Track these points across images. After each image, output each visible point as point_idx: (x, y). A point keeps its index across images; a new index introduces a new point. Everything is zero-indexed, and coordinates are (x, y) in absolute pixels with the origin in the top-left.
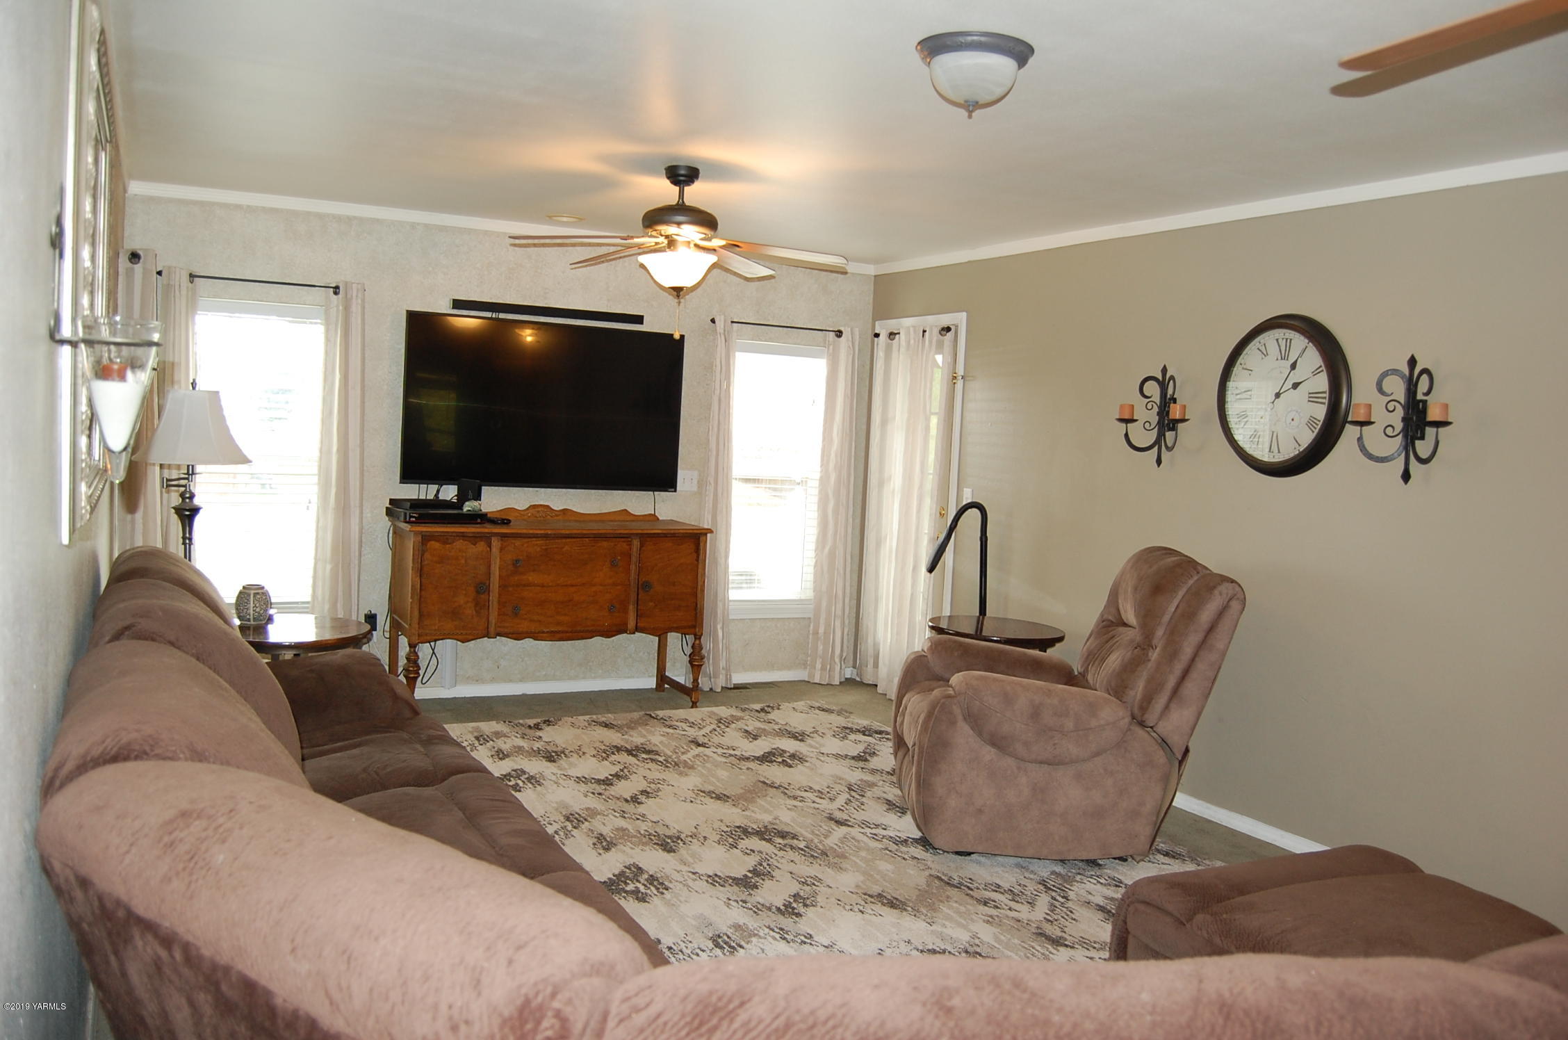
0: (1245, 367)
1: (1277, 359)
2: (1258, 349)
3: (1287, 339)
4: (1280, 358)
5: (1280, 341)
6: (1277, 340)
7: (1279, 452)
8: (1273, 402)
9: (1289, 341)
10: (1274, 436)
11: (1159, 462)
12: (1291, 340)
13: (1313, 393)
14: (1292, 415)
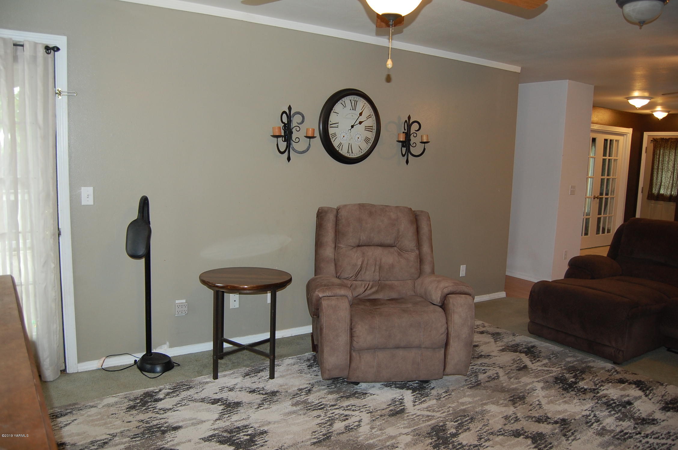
0: (334, 111)
1: (350, 110)
2: (341, 103)
3: (355, 101)
4: (352, 109)
5: (352, 101)
6: (351, 100)
7: (352, 153)
8: (350, 130)
9: (356, 101)
10: (350, 146)
11: (289, 159)
12: (357, 101)
13: (367, 127)
14: (358, 136)
